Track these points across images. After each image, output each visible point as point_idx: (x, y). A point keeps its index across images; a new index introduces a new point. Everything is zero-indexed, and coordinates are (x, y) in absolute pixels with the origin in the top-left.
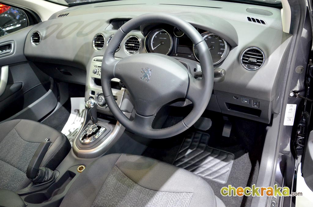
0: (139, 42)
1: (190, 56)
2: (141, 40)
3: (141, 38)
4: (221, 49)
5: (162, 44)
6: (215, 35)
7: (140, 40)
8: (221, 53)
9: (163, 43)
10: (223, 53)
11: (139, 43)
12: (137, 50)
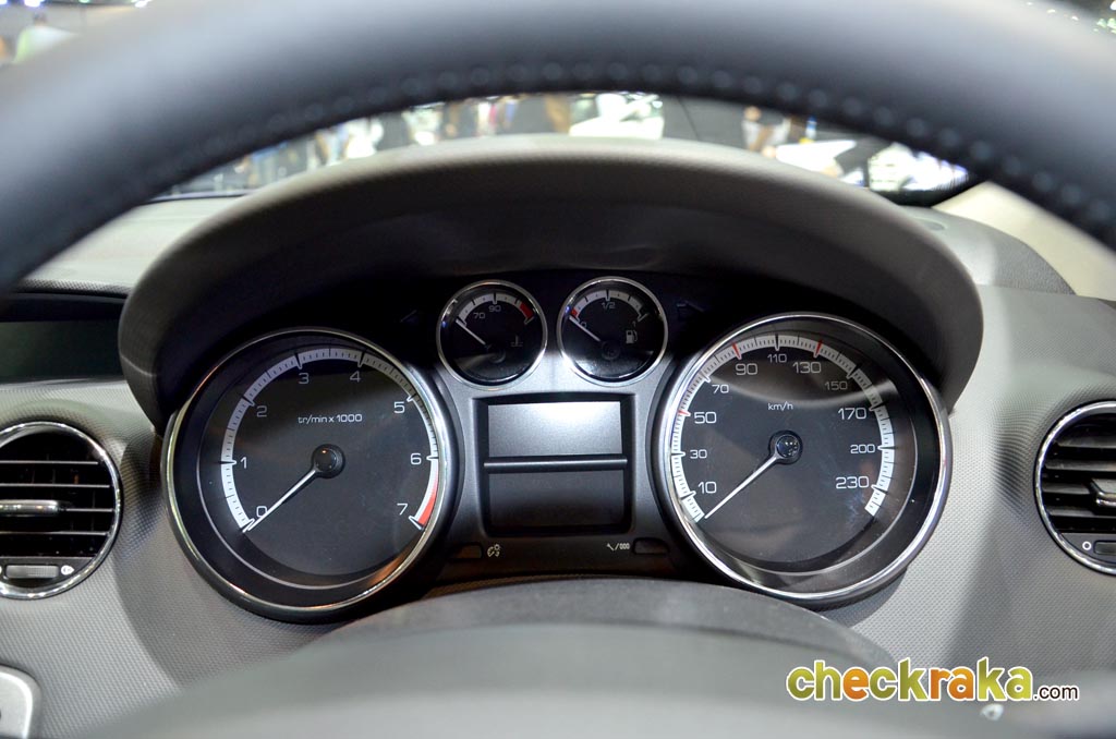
0: (101, 473)
1: (625, 546)
2: (119, 450)
3: (120, 437)
4: (856, 449)
5: (327, 473)
6: (783, 349)
7: (112, 453)
8: (856, 482)
9: (338, 459)
10: (875, 481)
11: (107, 478)
12: (90, 547)
